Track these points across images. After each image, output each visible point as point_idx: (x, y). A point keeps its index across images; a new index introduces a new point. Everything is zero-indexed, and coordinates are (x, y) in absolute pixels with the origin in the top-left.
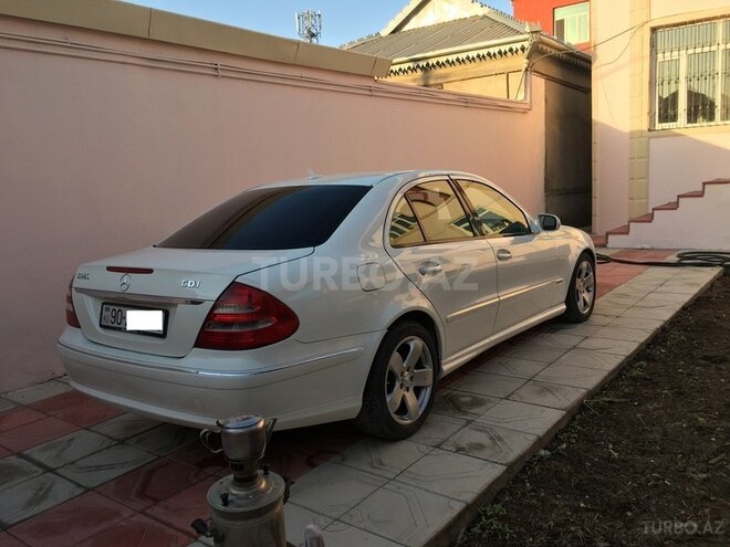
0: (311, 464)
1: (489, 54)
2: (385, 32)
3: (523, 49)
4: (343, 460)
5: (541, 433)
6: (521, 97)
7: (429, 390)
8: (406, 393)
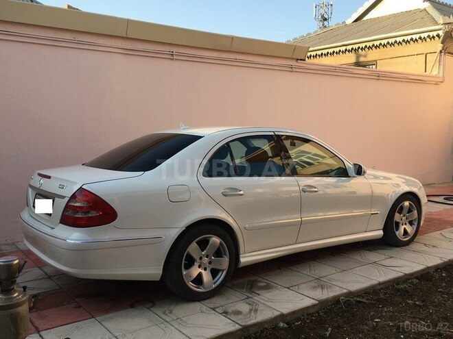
0: (132, 306)
1: (420, 38)
2: (349, 21)
3: (438, 36)
4: (152, 307)
5: (285, 311)
6: (435, 72)
7: (224, 273)
8: (203, 271)
